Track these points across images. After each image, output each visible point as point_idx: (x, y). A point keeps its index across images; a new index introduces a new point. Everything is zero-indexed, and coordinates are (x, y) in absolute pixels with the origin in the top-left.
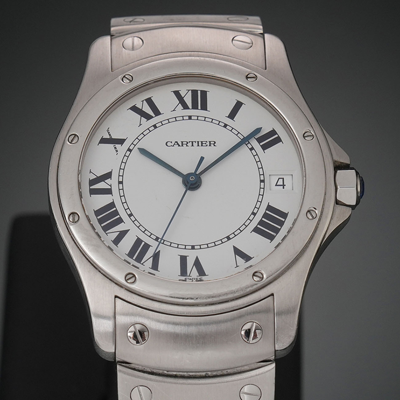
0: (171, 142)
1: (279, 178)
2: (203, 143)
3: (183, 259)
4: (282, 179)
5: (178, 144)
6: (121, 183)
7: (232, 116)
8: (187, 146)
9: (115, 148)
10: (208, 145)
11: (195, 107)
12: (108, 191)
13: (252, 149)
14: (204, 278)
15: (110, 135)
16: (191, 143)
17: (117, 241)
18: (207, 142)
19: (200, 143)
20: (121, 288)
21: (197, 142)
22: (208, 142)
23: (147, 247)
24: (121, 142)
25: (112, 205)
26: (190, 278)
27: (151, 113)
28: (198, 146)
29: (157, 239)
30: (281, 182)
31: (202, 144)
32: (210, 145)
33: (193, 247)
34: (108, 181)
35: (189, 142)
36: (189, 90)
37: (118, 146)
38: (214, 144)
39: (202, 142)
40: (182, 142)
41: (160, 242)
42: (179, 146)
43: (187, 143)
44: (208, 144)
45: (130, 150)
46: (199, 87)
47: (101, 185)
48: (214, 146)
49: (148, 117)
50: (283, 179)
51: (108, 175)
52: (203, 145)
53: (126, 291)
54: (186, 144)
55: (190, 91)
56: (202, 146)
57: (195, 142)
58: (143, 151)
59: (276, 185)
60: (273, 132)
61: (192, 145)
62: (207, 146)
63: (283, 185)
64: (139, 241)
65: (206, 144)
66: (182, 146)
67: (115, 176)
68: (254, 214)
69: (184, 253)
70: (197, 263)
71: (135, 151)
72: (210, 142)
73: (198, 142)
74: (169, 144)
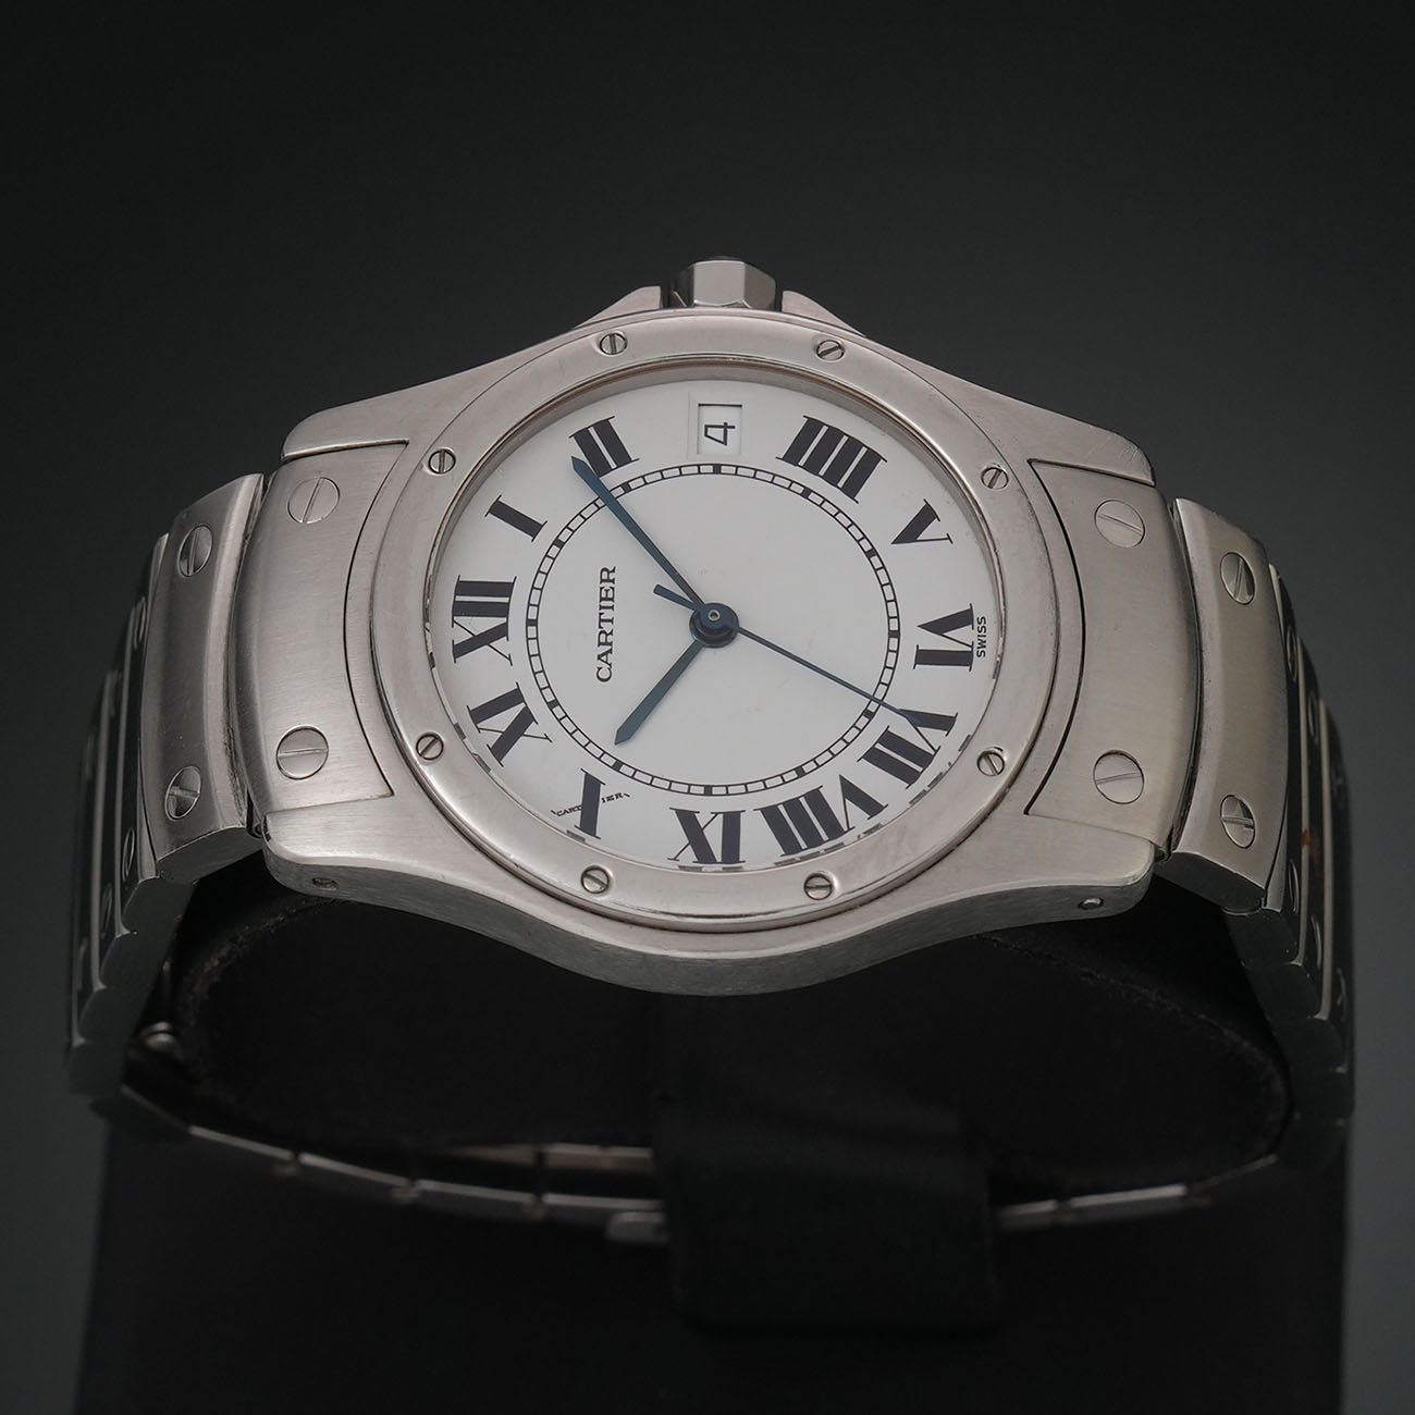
0: (599, 669)
1: (706, 435)
2: (604, 596)
3: (925, 657)
4: (709, 429)
5: (606, 654)
6: (708, 790)
7: (531, 527)
8: (611, 633)
9: (610, 798)
10: (611, 584)
11: (503, 610)
12: (732, 822)
13: (626, 487)
14: (977, 615)
15: (572, 810)
16: (602, 624)
17: (871, 807)
18: (601, 588)
19: (604, 603)
20: (1007, 796)
21: (602, 611)
22: (603, 584)
23: (888, 738)
24: (592, 786)
25: (770, 813)
26: (976, 645)
27: (513, 713)
28: (612, 608)
29: (869, 715)
30: (718, 434)
31: (607, 599)
32: (613, 581)
33: (895, 634)
34: (702, 820)
35: (600, 627)
36: (453, 621)
37: (604, 792)
38: (609, 572)
39: (602, 599)
40: (600, 644)
41: (881, 703)
42: (610, 651)
43: (604, 632)
44: (607, 585)
45: (617, 766)
46: (446, 597)
47: (714, 836)
48: (613, 571)
49: (526, 718)
50: (707, 427)
51: (688, 819)
52: (610, 596)
53: (1014, 787)
54: (607, 635)
55: (455, 618)
56: (612, 599)
57: (601, 614)
58: (626, 733)
59: (725, 443)
60: (582, 438)
61: (611, 621)
62: (613, 589)
63: (726, 427)
64: (872, 756)
65: (607, 591)
66: (611, 644)
67: (688, 803)
68: (806, 493)
69: (908, 655)
70: (939, 627)
71: (622, 753)
72: (602, 581)
73: (601, 608)
74: (604, 674)
